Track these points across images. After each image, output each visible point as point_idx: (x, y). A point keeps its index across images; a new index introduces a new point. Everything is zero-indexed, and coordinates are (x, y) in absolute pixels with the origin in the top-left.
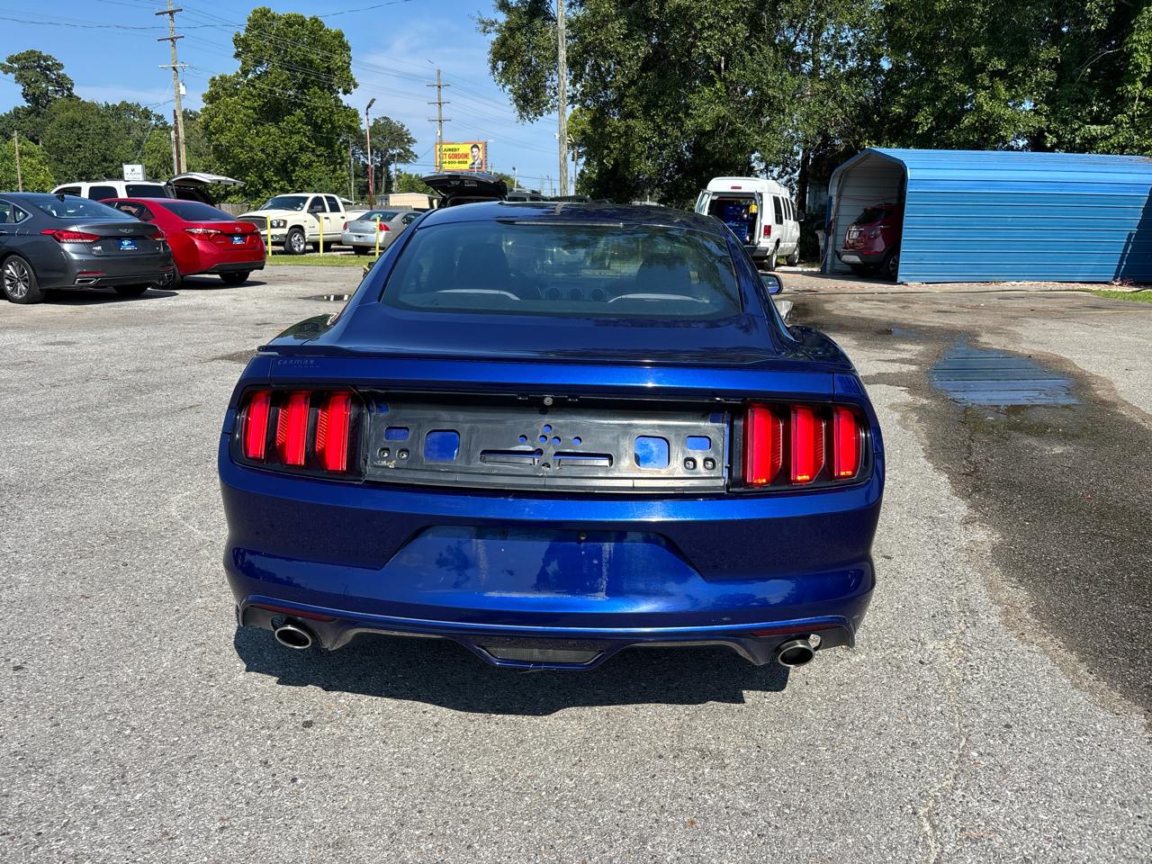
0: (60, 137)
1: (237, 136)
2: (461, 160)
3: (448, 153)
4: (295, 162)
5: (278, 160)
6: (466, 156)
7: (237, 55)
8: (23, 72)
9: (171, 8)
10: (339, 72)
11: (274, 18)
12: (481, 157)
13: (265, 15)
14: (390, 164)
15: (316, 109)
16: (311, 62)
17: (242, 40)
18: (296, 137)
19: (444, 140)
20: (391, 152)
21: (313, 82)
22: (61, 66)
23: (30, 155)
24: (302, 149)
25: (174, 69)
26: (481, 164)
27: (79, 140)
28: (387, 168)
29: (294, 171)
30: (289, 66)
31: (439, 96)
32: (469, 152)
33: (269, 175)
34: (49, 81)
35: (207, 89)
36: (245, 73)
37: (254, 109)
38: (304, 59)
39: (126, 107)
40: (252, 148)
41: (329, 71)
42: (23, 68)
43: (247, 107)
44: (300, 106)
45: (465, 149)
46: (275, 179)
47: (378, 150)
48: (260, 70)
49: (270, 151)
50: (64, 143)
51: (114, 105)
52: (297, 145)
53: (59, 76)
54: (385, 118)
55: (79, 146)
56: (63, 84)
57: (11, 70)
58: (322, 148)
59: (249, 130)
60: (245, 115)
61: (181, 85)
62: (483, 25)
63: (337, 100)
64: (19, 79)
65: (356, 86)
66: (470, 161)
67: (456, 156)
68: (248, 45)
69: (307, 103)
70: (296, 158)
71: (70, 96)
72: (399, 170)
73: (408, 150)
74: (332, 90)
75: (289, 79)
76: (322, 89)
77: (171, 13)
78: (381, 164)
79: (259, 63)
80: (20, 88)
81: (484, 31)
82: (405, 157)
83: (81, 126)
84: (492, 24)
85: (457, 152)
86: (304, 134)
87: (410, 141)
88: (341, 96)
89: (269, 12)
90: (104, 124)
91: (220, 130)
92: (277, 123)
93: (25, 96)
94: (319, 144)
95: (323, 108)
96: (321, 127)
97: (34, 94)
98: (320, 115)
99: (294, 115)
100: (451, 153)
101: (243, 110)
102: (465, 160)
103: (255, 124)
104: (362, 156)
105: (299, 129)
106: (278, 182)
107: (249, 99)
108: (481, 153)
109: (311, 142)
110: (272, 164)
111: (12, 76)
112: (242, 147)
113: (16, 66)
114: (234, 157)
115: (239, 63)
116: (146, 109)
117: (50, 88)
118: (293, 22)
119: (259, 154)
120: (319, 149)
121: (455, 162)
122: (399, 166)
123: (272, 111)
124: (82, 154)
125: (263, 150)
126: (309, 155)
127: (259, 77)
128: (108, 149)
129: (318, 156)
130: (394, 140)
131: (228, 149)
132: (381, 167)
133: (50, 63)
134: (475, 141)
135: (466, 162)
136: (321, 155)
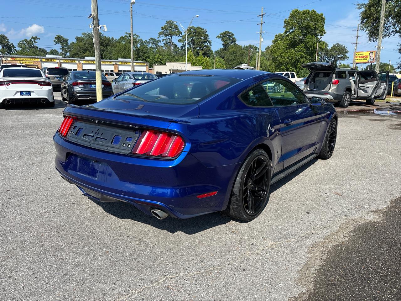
0: (229, 56)
1: (280, 54)
2: (365, 58)
3: (359, 56)
4: (298, 61)
5: (293, 61)
6: (367, 57)
7: (285, 27)
8: (223, 38)
9: (263, 14)
10: (320, 28)
11: (299, 12)
12: (373, 57)
13: (296, 12)
14: (337, 61)
15: (309, 42)
16: (309, 26)
17: (287, 21)
18: (300, 53)
19: (357, 51)
20: (338, 56)
21: (309, 33)
22: (234, 35)
23: (220, 62)
24: (301, 57)
25: (261, 33)
26: (373, 60)
27: (234, 57)
28: (336, 63)
29: (298, 65)
30: (302, 28)
31: (357, 34)
32: (369, 55)
33: (289, 66)
34: (230, 39)
35: (274, 39)
36: (286, 32)
37: (287, 44)
38: (307, 25)
39: (250, 47)
40: (284, 57)
41: (316, 28)
42: (224, 36)
43: (285, 44)
44: (303, 42)
45: (367, 54)
46: (291, 67)
47: (333, 56)
48: (291, 31)
49: (290, 58)
50: (230, 58)
51: (247, 46)
52: (300, 56)
53: (233, 38)
54: (338, 44)
55: (234, 59)
56: (234, 41)
57: (220, 37)
58: (309, 56)
59: (284, 51)
60: (284, 46)
61: (262, 38)
62: (358, 6)
63: (317, 39)
64: (222, 40)
65: (325, 33)
66: (368, 59)
67: (362, 57)
68: (289, 23)
69: (306, 41)
70: (299, 60)
71: (235, 44)
72: (340, 63)
73: (345, 55)
74: (316, 35)
75: (301, 33)
76: (312, 35)
77: (262, 15)
78: (334, 61)
79: (291, 29)
80: (222, 42)
81: (359, 8)
82: (343, 59)
83: (235, 53)
84: (363, 5)
85: (363, 55)
86: (303, 52)
87: (347, 52)
88: (319, 37)
89: (298, 10)
90: (242, 52)
91: (275, 52)
92: (294, 49)
93: (223, 45)
94: (308, 55)
95: (311, 42)
96: (309, 49)
97: (225, 44)
98: (309, 45)
99: (300, 45)
100: (361, 56)
101: (283, 44)
102: (366, 58)
103: (287, 49)
104: (326, 59)
105: (302, 50)
106: (291, 68)
107: (286, 41)
108: (373, 55)
109: (305, 54)
110: (290, 63)
111: (220, 39)
112: (281, 57)
113: (222, 36)
114: (278, 61)
115: (285, 29)
116: (256, 47)
117: (230, 42)
118: (306, 13)
119: (287, 59)
120: (308, 57)
121: (362, 59)
122: (340, 61)
123: (293, 44)
124: (234, 62)
125: (288, 58)
126: (304, 59)
127: (290, 33)
128: (241, 60)
129: (307, 59)
130: (340, 52)
131: (276, 58)
132: (334, 62)
133: (231, 34)
134: (371, 51)
135: (367, 59)
136: (308, 59)
